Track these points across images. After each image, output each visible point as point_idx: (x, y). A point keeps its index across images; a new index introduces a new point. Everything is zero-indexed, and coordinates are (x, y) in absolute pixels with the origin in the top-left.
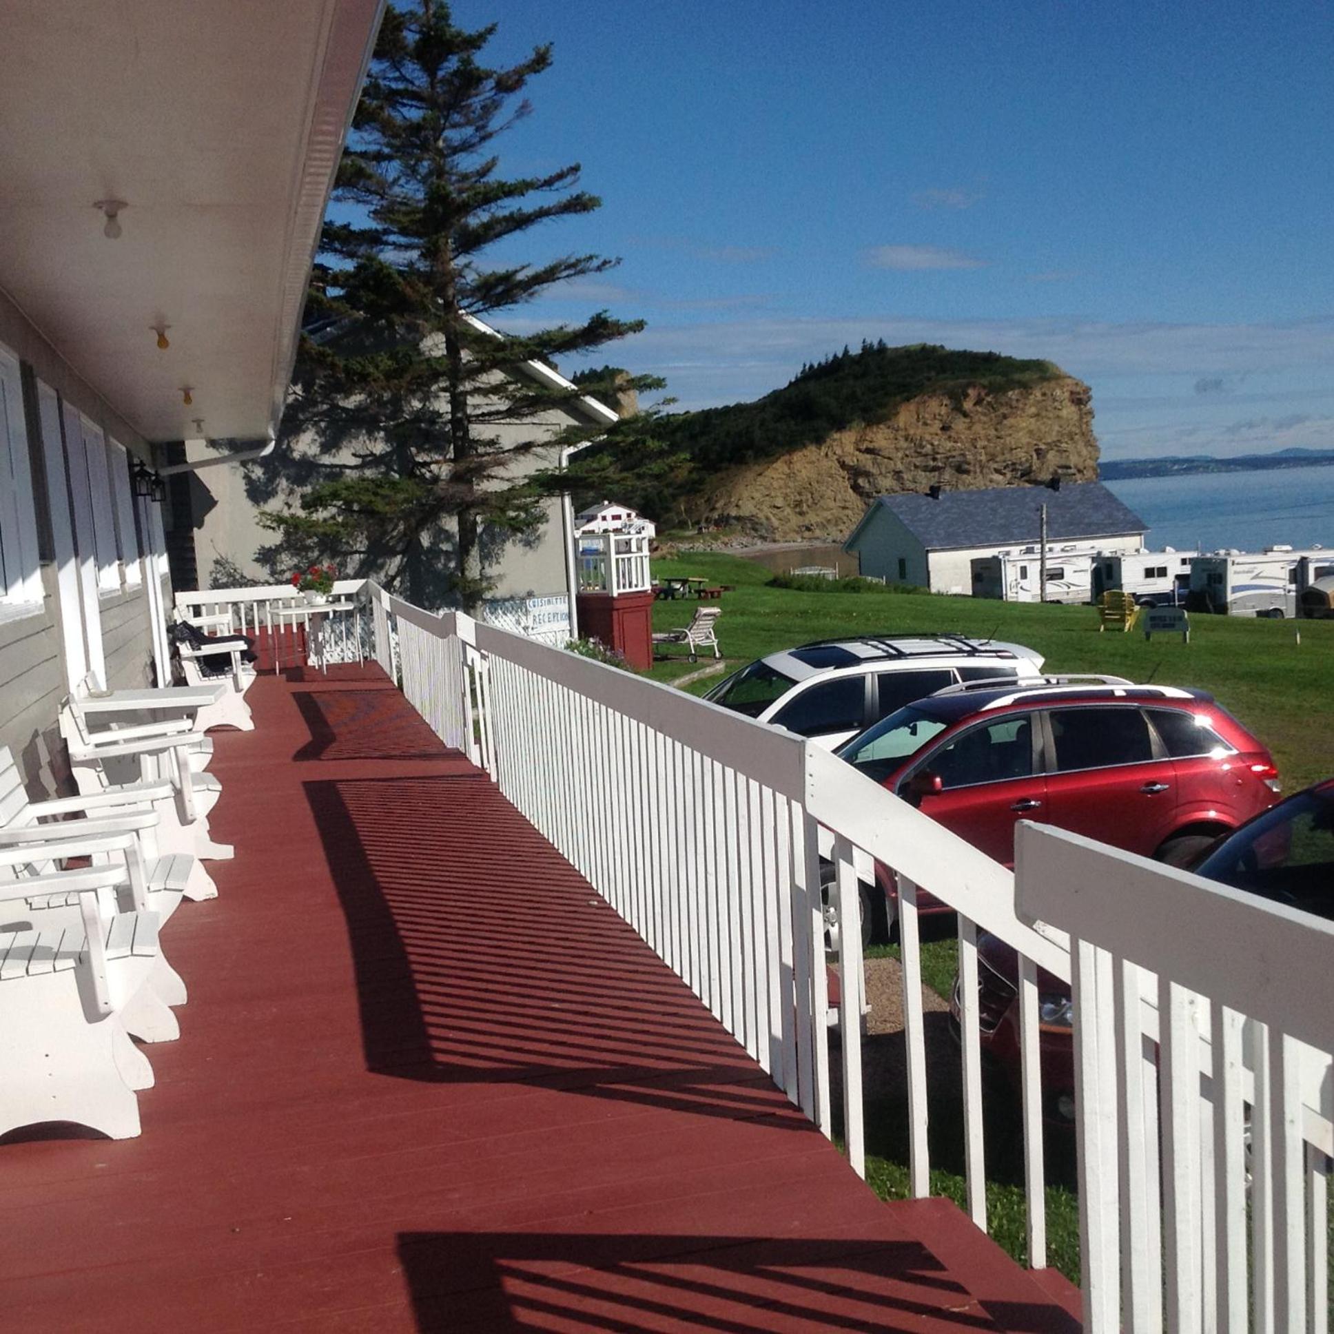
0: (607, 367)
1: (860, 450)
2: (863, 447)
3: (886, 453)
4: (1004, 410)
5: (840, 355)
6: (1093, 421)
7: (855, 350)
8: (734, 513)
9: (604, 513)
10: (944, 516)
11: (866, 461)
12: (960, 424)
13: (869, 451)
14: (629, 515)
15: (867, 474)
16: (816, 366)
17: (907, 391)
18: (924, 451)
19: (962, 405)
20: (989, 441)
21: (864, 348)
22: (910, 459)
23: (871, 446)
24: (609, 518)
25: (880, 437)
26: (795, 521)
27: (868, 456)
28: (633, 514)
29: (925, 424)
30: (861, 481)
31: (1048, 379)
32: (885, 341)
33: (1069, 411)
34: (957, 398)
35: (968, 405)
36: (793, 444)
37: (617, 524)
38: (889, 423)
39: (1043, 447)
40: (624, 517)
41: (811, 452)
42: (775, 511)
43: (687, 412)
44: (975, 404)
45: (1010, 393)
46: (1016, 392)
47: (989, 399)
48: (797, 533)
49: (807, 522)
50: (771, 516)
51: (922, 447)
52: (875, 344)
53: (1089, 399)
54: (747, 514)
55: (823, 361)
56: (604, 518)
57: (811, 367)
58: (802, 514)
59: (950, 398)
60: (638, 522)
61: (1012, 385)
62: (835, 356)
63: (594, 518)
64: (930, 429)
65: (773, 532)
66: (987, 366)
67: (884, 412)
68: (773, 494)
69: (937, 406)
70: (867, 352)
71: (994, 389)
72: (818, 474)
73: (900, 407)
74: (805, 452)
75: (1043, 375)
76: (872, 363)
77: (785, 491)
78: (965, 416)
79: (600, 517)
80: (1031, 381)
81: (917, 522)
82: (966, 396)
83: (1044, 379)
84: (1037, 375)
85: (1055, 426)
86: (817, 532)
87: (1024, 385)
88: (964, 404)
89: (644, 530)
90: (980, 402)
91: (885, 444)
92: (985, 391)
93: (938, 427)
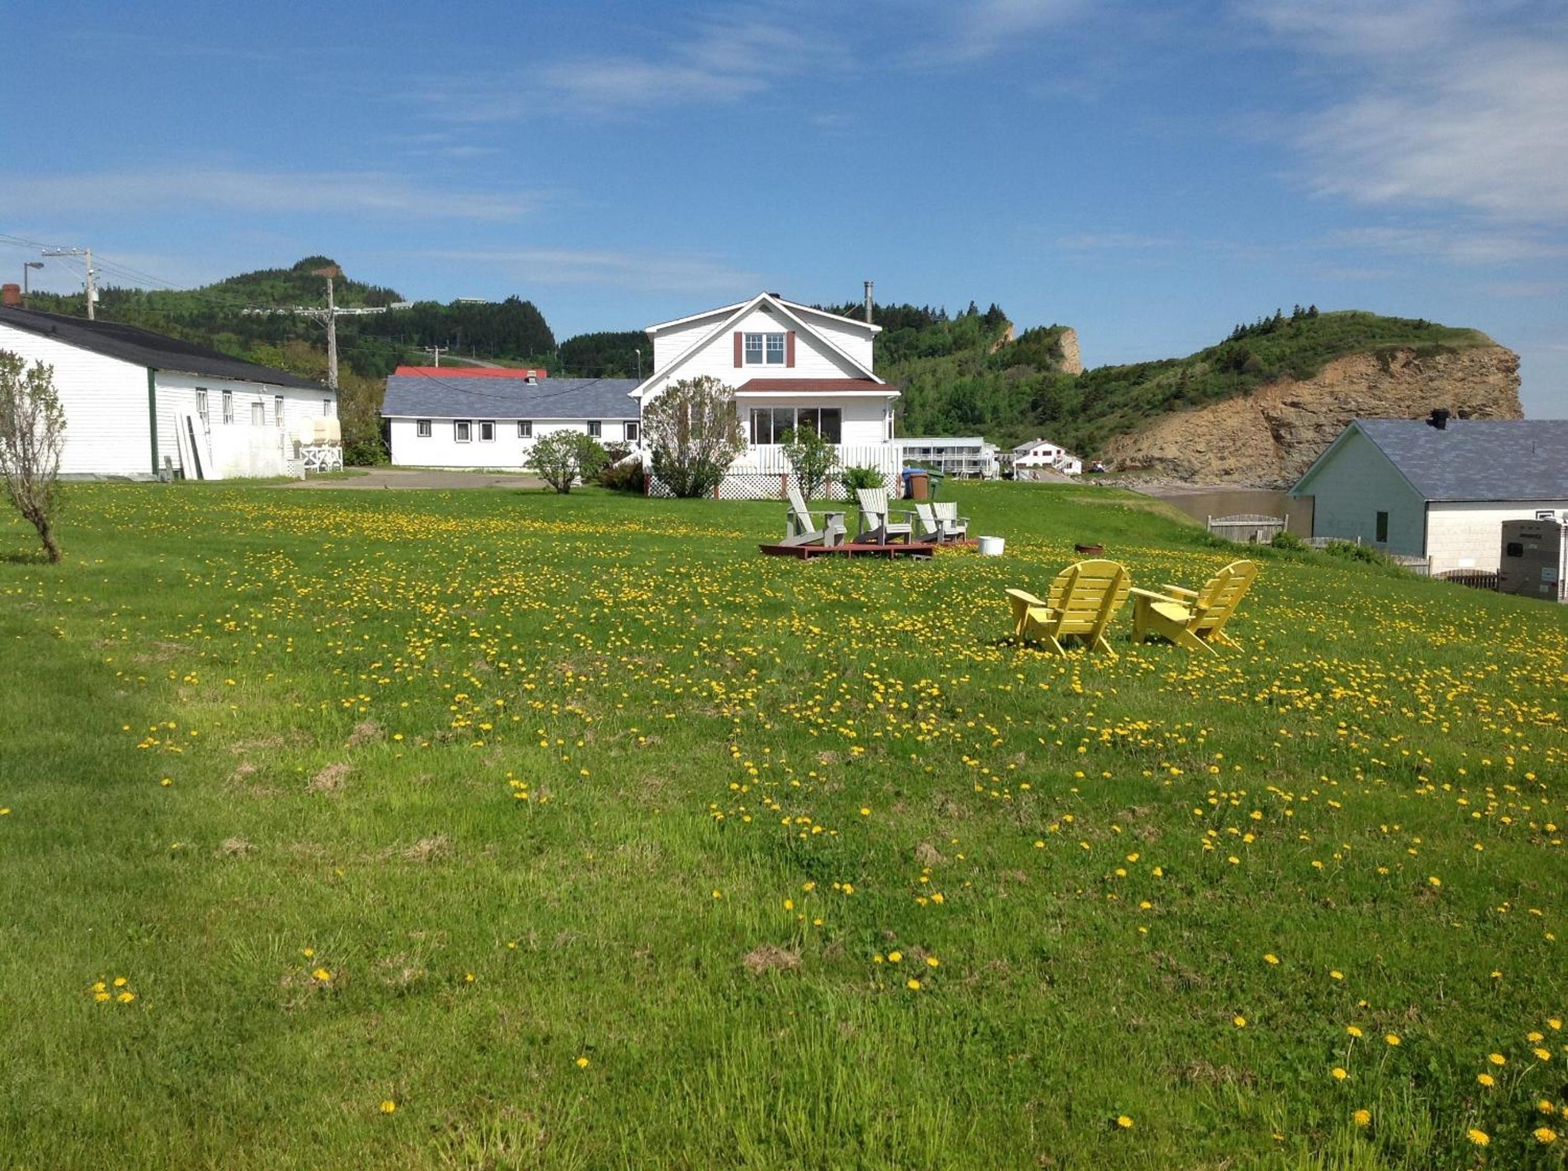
0: (1055, 325)
1: (1285, 404)
2: (1289, 400)
3: (1310, 408)
4: (1432, 374)
5: (1272, 318)
6: (1520, 389)
7: (1288, 314)
8: (1157, 454)
9: (1035, 449)
10: (1454, 454)
11: (1290, 414)
12: (1386, 384)
13: (1294, 405)
14: (1059, 452)
15: (1289, 426)
16: (1248, 327)
17: (1334, 350)
18: (1348, 407)
19: (1389, 367)
20: (1413, 401)
21: (1296, 312)
22: (1332, 414)
23: (1296, 400)
24: (1040, 453)
25: (1305, 391)
26: (1216, 464)
27: (1293, 409)
28: (1063, 452)
29: (1352, 382)
30: (1282, 432)
31: (1476, 347)
32: (1317, 307)
33: (1496, 378)
34: (1384, 359)
35: (1395, 367)
36: (1220, 395)
37: (1049, 459)
38: (1315, 380)
39: (1467, 409)
40: (1054, 453)
41: (1240, 403)
42: (1197, 455)
43: (1123, 366)
44: (1402, 367)
45: (1438, 358)
46: (1444, 357)
47: (1416, 362)
48: (1217, 475)
49: (1226, 467)
50: (1193, 459)
51: (1346, 403)
52: (1307, 311)
53: (1518, 366)
54: (1170, 456)
55: (1255, 323)
56: (1036, 454)
57: (1244, 328)
58: (1222, 458)
59: (1378, 359)
60: (1068, 459)
61: (1438, 350)
62: (1267, 319)
63: (1026, 453)
64: (1356, 387)
65: (1194, 473)
66: (1417, 332)
67: (1310, 369)
68: (1197, 439)
69: (1364, 366)
70: (1298, 316)
71: (1422, 353)
72: (1243, 423)
73: (1327, 366)
74: (1231, 402)
75: (1472, 343)
76: (1303, 325)
77: (1209, 437)
78: (1392, 376)
79: (1032, 452)
80: (1460, 347)
81: (1412, 459)
82: (1394, 358)
83: (1473, 346)
84: (1466, 343)
85: (1481, 390)
86: (1236, 476)
87: (1452, 351)
88: (1392, 366)
89: (1070, 466)
90: (1407, 364)
91: (1310, 399)
92: (1414, 355)
93: (1364, 386)
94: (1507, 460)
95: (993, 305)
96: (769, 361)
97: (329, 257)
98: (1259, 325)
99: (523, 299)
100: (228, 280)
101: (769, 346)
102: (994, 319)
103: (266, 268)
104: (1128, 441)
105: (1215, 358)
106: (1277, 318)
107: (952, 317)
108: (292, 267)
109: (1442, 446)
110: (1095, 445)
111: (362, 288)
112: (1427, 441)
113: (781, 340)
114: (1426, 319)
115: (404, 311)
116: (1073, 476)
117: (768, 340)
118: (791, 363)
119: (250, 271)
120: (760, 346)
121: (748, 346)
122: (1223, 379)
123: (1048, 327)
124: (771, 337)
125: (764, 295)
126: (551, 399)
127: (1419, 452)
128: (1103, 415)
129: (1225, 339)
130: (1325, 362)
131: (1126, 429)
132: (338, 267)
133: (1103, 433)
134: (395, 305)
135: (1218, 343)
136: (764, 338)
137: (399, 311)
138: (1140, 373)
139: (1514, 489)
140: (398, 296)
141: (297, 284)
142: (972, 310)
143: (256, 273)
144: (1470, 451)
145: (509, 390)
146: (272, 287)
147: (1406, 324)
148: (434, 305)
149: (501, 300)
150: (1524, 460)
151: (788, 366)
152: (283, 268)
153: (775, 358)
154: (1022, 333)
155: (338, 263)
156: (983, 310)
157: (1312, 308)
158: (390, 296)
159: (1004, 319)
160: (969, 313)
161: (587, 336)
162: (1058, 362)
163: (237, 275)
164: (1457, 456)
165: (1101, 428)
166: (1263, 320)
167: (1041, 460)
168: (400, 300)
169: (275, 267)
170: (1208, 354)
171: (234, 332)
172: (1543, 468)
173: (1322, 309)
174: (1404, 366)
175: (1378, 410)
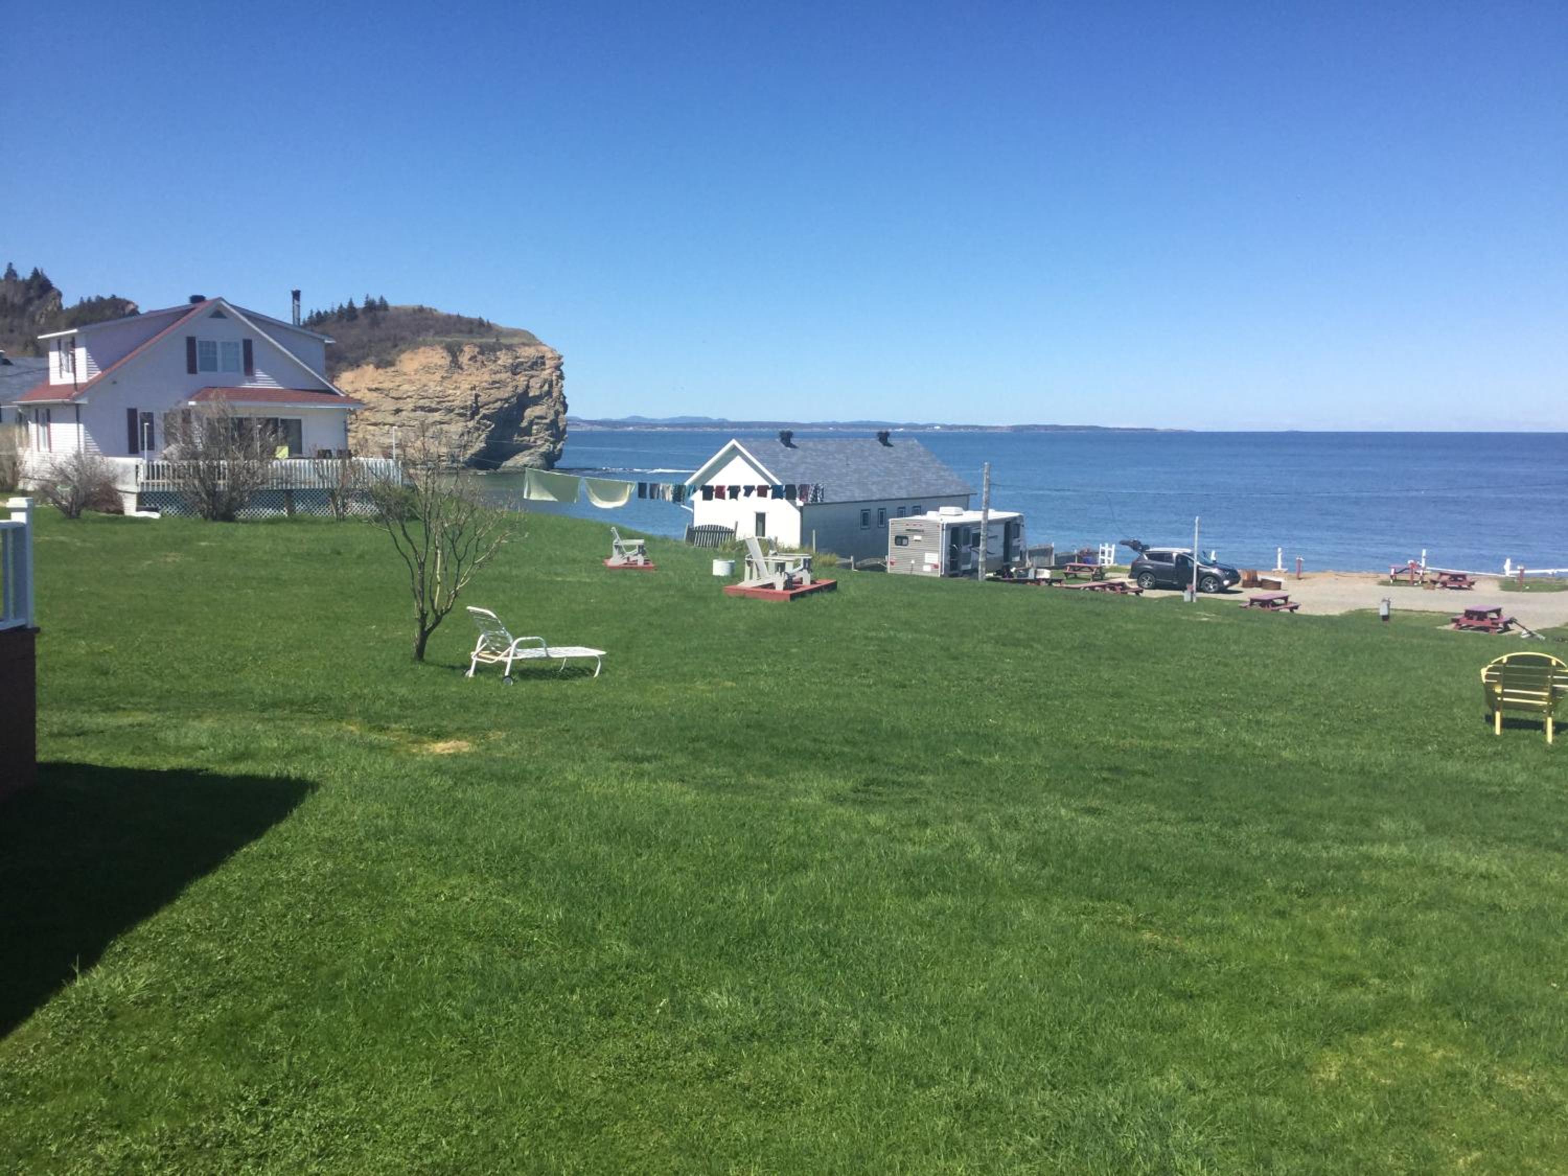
2: (370, 385)
4: (494, 367)
5: (345, 305)
7: (360, 304)
12: (457, 375)
16: (323, 312)
21: (367, 303)
23: (377, 386)
25: (385, 378)
27: (374, 394)
31: (528, 345)
32: (386, 299)
34: (454, 351)
35: (464, 359)
38: (394, 369)
45: (498, 353)
46: (503, 353)
47: (481, 357)
52: (377, 302)
53: (563, 365)
55: (329, 310)
57: (319, 313)
59: (448, 352)
61: (497, 347)
62: (341, 307)
64: (432, 377)
66: (478, 330)
67: (390, 358)
69: (436, 357)
70: (370, 306)
71: (483, 349)
73: (404, 356)
75: (524, 341)
76: (376, 315)
78: (462, 368)
80: (512, 344)
81: (781, 470)
82: (462, 351)
83: (524, 344)
85: (534, 384)
87: (508, 348)
88: (460, 359)
90: (473, 358)
91: (391, 385)
92: (477, 350)
93: (437, 377)
94: (835, 471)
95: (36, 270)
96: (224, 369)
98: (333, 311)
101: (224, 353)
106: (351, 307)
109: (794, 460)
112: (784, 457)
113: (238, 347)
117: (223, 347)
118: (249, 373)
120: (215, 353)
121: (201, 352)
124: (225, 344)
130: (402, 351)
136: (219, 346)
144: (811, 464)
147: (470, 322)
150: (844, 470)
151: (246, 375)
153: (230, 366)
156: (24, 274)
157: (382, 300)
164: (807, 468)
166: (337, 308)
172: (856, 476)
173: (391, 302)
174: (470, 359)
175: (450, 398)
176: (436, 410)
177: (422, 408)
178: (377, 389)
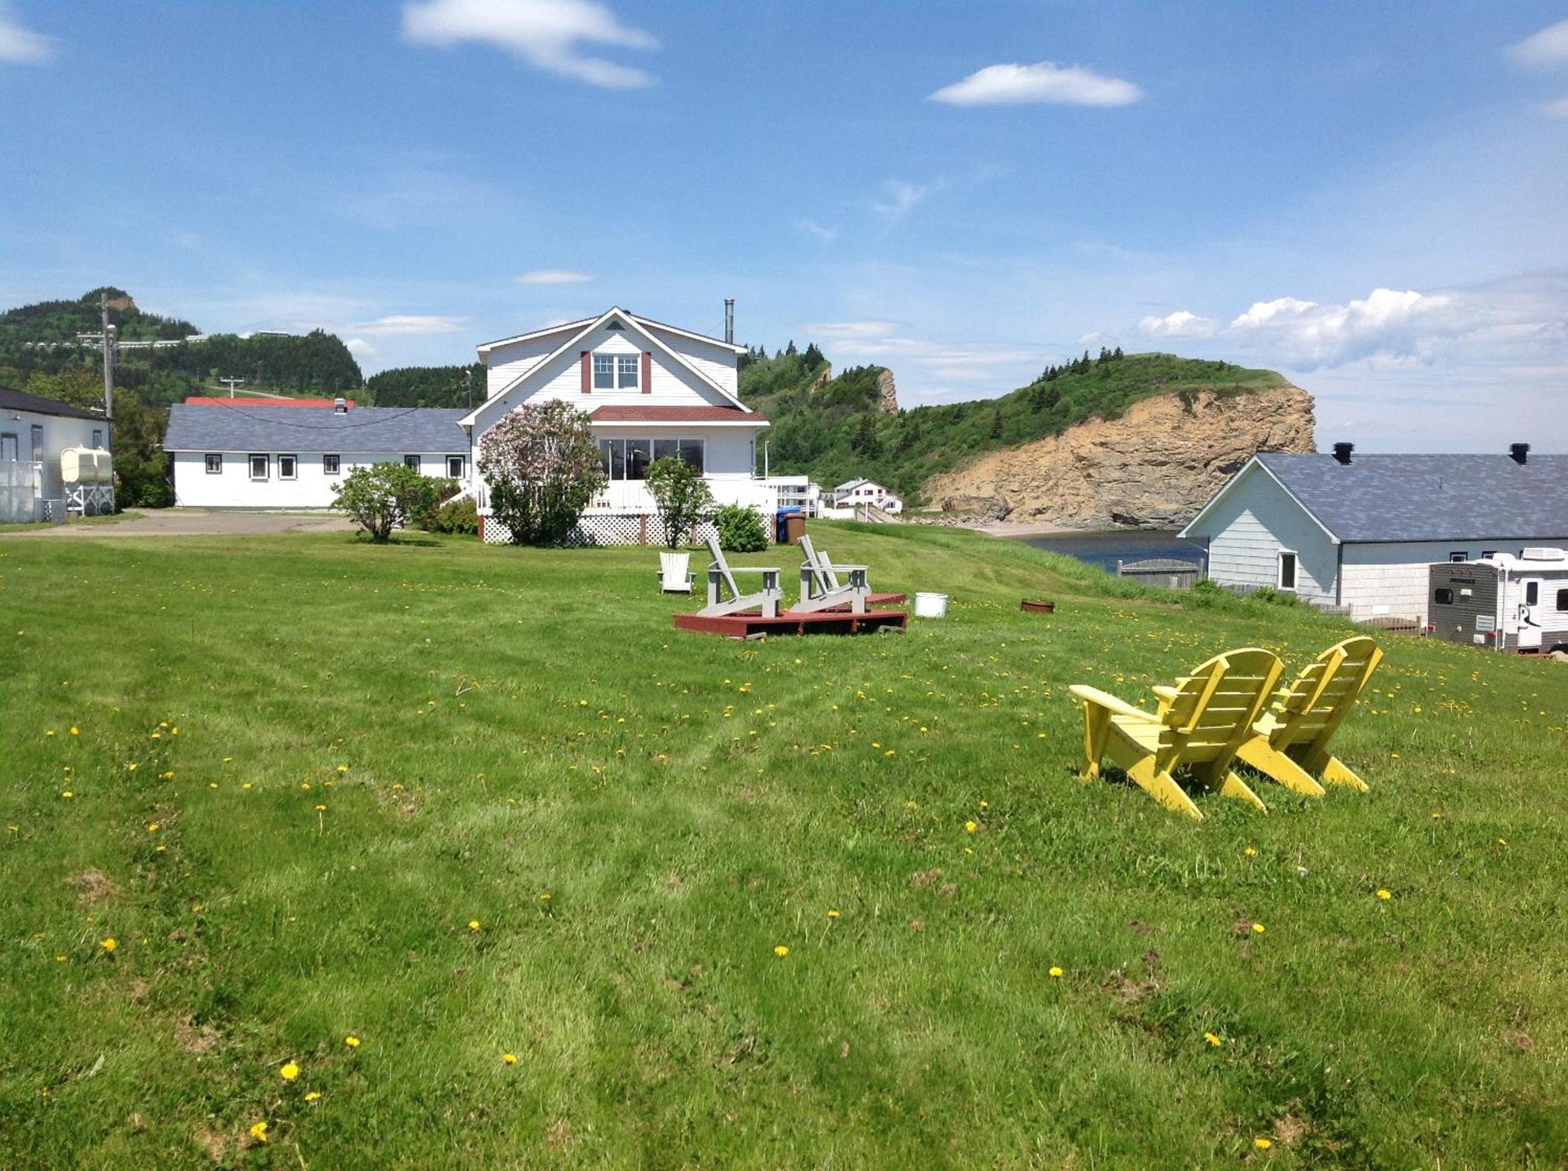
0: (873, 365)
1: (1094, 443)
2: (1098, 440)
3: (1118, 447)
4: (1232, 414)
5: (1080, 360)
7: (1095, 356)
8: (974, 493)
9: (857, 489)
10: (1361, 490)
11: (1099, 453)
12: (1189, 424)
14: (880, 491)
15: (1098, 465)
16: (1057, 368)
17: (1140, 391)
18: (1153, 447)
19: (1192, 408)
20: (1215, 440)
21: (1103, 354)
22: (1139, 454)
23: (1103, 440)
24: (862, 493)
25: (1112, 432)
26: (1030, 503)
27: (1100, 449)
28: (884, 491)
29: (1157, 423)
30: (1092, 471)
31: (1274, 388)
32: (1122, 349)
33: (1292, 419)
34: (1187, 399)
35: (1198, 407)
36: (1033, 435)
37: (869, 498)
38: (1123, 420)
40: (876, 492)
41: (1052, 443)
42: (1012, 494)
43: (939, 406)
44: (1204, 407)
45: (1238, 398)
46: (1244, 398)
47: (1217, 403)
48: (1030, 515)
49: (1039, 506)
50: (1007, 498)
51: (1152, 443)
52: (1113, 353)
53: (1313, 407)
54: (986, 496)
55: (1064, 365)
56: (858, 493)
57: (1053, 370)
58: (1036, 498)
59: (1181, 400)
60: (889, 499)
61: (1237, 391)
62: (1076, 361)
63: (849, 492)
64: (1162, 428)
65: (1009, 511)
66: (1218, 374)
67: (1118, 410)
68: (1011, 479)
69: (1168, 406)
70: (1105, 358)
71: (1222, 394)
72: (1055, 463)
73: (1133, 406)
74: (1043, 442)
75: (1270, 383)
76: (1110, 367)
77: (1022, 477)
78: (1195, 417)
79: (854, 491)
80: (1258, 388)
81: (1319, 496)
82: (1196, 399)
83: (1269, 387)
84: (1266, 383)
85: (1278, 430)
86: (1048, 515)
87: (1250, 392)
88: (1194, 406)
89: (892, 505)
90: (1209, 405)
91: (1118, 439)
92: (1215, 396)
93: (1168, 426)
94: (1416, 498)
96: (621, 386)
97: (120, 288)
98: (1067, 366)
99: (328, 332)
100: (10, 312)
101: (621, 368)
102: (814, 359)
103: (52, 299)
104: (945, 480)
105: (1028, 398)
106: (1086, 360)
107: (771, 355)
108: (80, 298)
109: (1348, 482)
110: (914, 485)
111: (154, 321)
112: (1333, 477)
113: (636, 362)
114: (1226, 361)
115: (203, 344)
116: (894, 515)
117: (620, 361)
118: (647, 389)
119: (35, 303)
120: (611, 368)
121: (596, 368)
122: (1036, 419)
123: (866, 367)
124: (622, 358)
125: (616, 310)
126: (364, 429)
127: (1327, 489)
128: (922, 453)
129: (1035, 380)
130: (1132, 402)
131: (946, 467)
132: (130, 299)
133: (922, 471)
134: (191, 338)
135: (1029, 384)
136: (616, 360)
137: (195, 344)
138: (956, 413)
139: (1427, 528)
140: (194, 328)
141: (86, 316)
142: (791, 349)
143: (42, 304)
144: (1376, 487)
145: (312, 420)
146: (59, 319)
147: (1210, 365)
148: (233, 338)
149: (304, 333)
150: (1433, 496)
151: (644, 392)
152: (71, 299)
153: (627, 381)
154: (842, 373)
155: (130, 294)
156: (802, 350)
157: (1118, 350)
158: (186, 329)
159: (822, 359)
160: (787, 353)
161: (397, 370)
162: (875, 402)
163: (20, 306)
164: (1366, 493)
165: (921, 467)
166: (1072, 362)
167: (863, 499)
168: (196, 334)
169: (62, 298)
170: (1022, 395)
171: (16, 366)
172: (1452, 505)
173: (1127, 352)
174: (1206, 407)
175: (1181, 450)
176: (1164, 464)
177: (1152, 463)
178: (1102, 444)
